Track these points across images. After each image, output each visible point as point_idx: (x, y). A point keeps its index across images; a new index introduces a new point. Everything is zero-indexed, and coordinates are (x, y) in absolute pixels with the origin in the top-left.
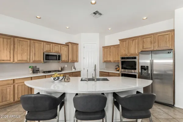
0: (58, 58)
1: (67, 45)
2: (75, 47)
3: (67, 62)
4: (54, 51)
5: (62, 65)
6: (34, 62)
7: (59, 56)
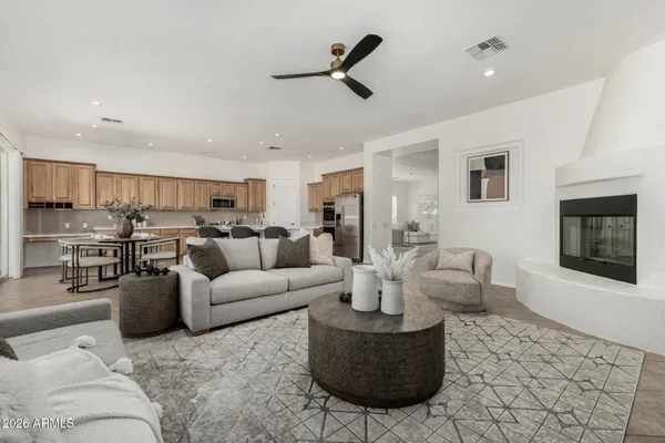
0: (230, 204)
1: (246, 183)
2: (259, 184)
3: (246, 211)
4: (224, 194)
5: (239, 216)
6: (200, 210)
7: (233, 202)
